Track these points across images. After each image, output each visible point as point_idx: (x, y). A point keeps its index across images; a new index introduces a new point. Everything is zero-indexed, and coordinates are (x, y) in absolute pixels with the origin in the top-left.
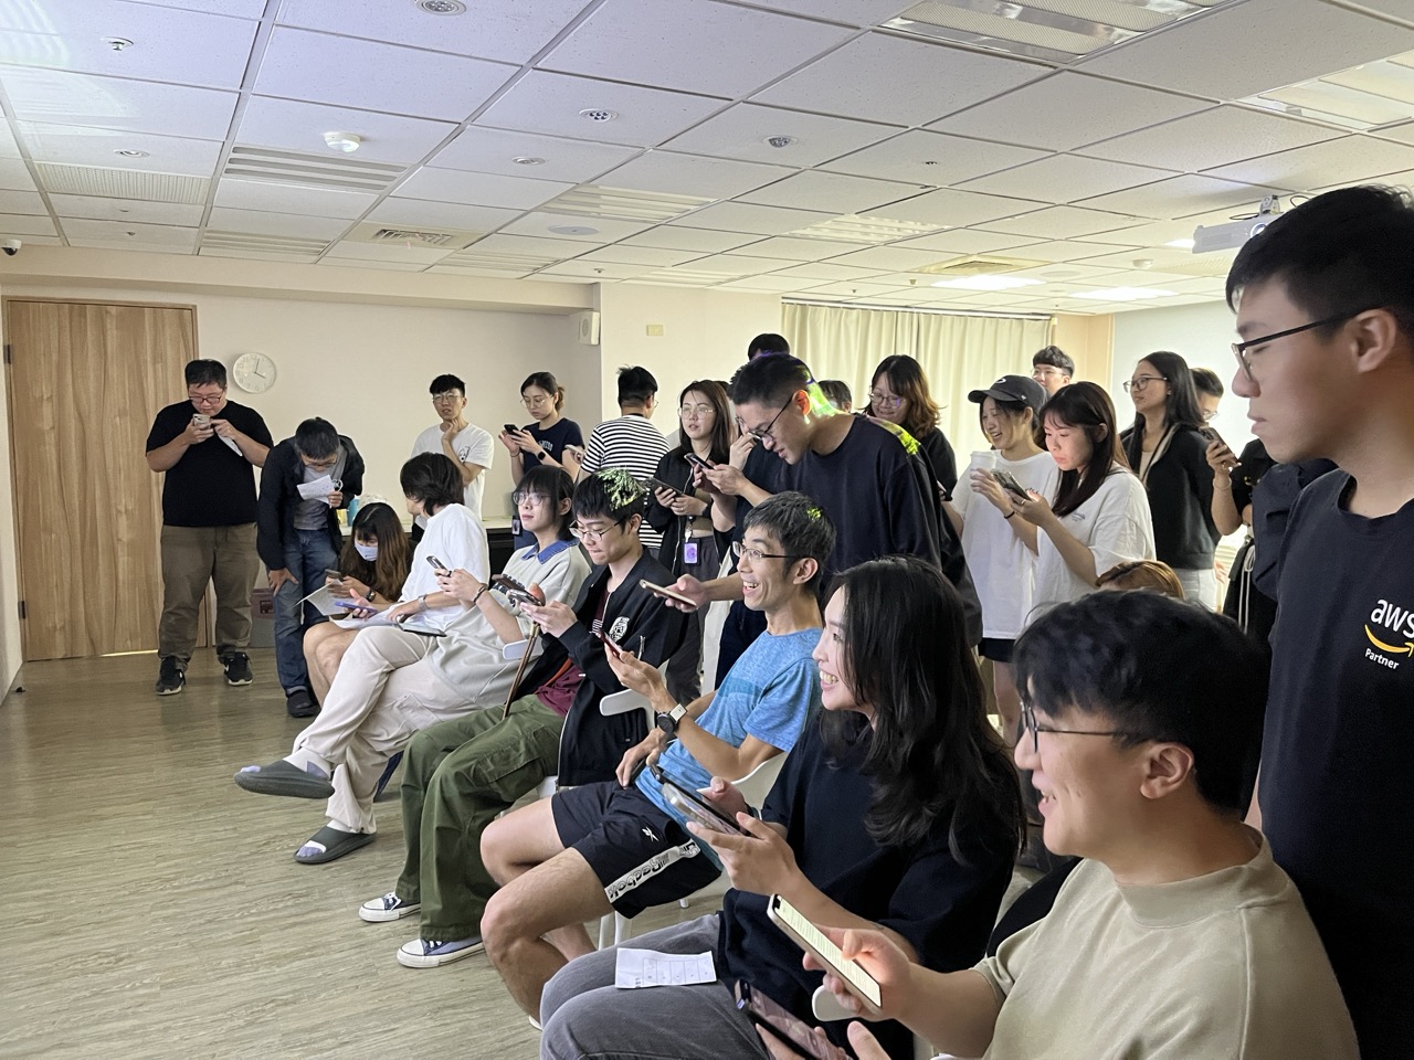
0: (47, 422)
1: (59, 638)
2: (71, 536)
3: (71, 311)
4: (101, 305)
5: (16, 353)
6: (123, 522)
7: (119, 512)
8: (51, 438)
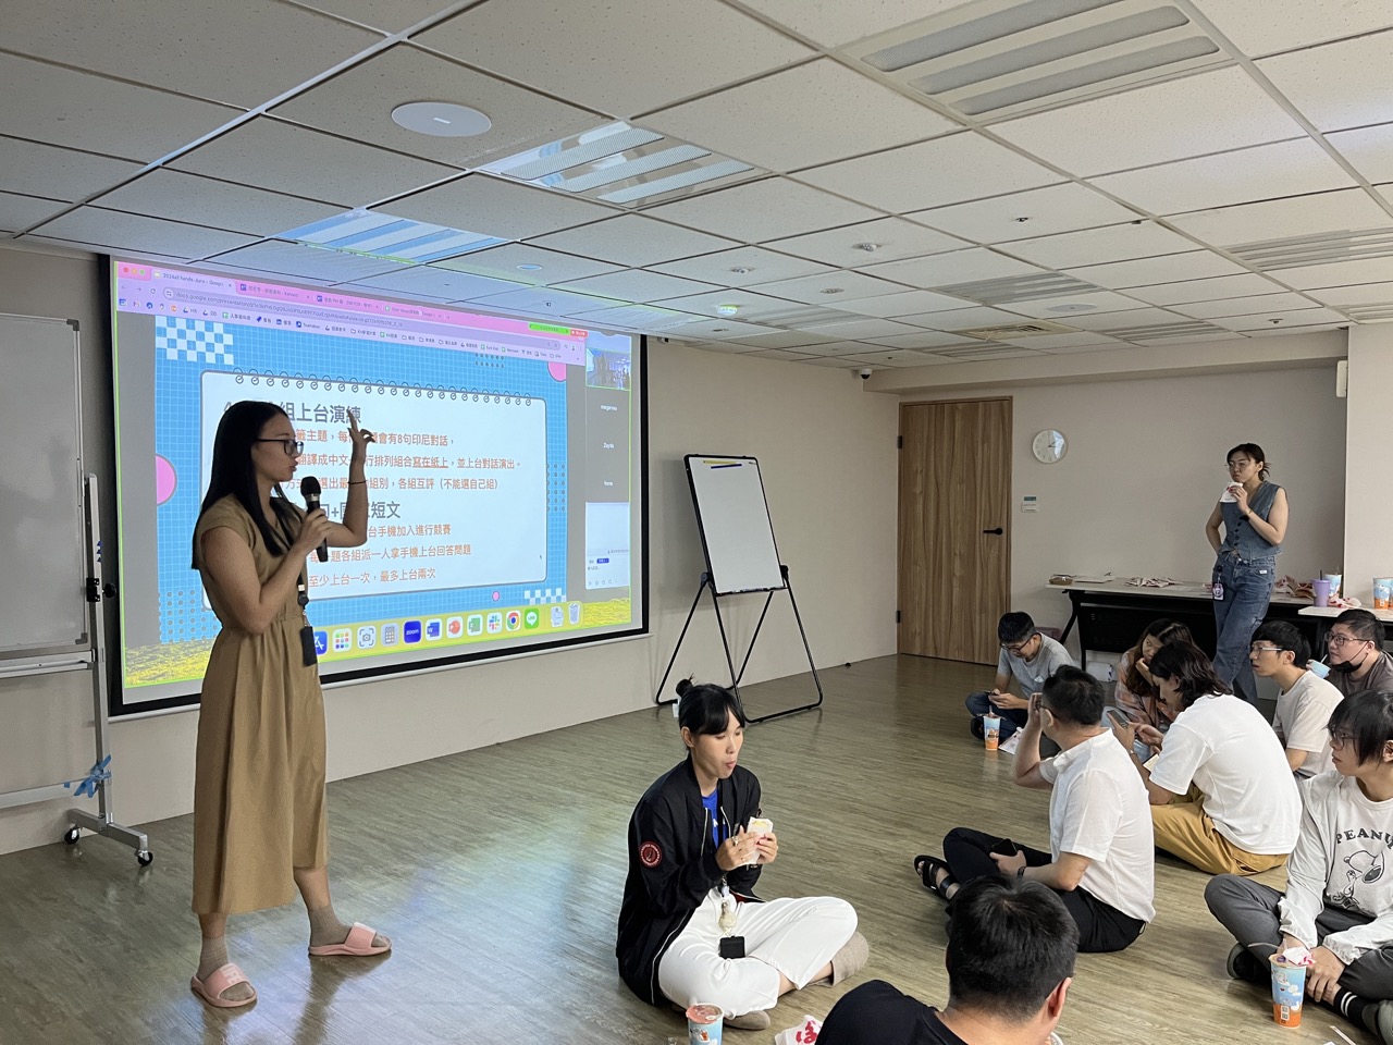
0: (918, 490)
1: (918, 641)
2: (927, 569)
3: (936, 408)
4: (954, 403)
5: (905, 440)
6: (957, 563)
7: (955, 554)
8: (920, 500)
